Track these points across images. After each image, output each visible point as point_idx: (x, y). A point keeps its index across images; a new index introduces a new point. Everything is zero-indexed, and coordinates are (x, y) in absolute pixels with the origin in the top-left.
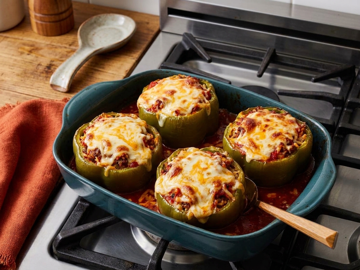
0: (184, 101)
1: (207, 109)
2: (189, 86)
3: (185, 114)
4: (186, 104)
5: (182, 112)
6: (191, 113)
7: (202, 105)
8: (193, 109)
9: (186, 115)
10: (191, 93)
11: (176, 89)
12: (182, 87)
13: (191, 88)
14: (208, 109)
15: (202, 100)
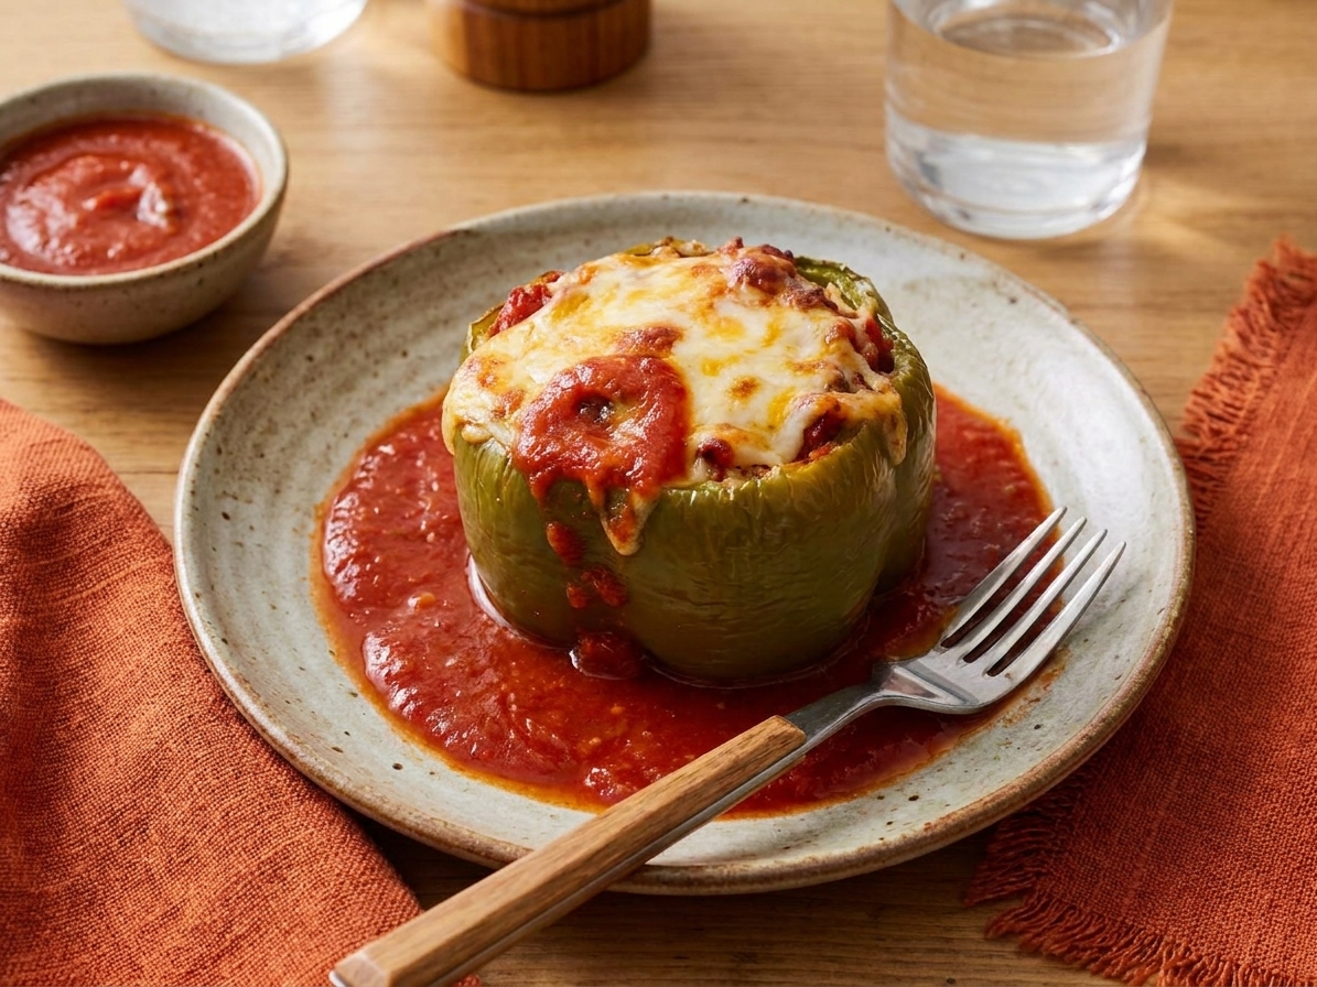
0: (746, 388)
1: (886, 428)
2: (755, 296)
3: (767, 467)
4: (760, 404)
5: (745, 451)
6: (802, 456)
7: (857, 403)
8: (807, 432)
9: (775, 472)
10: (773, 336)
11: (678, 320)
12: (711, 306)
13: (764, 303)
14: (894, 424)
15: (848, 376)
